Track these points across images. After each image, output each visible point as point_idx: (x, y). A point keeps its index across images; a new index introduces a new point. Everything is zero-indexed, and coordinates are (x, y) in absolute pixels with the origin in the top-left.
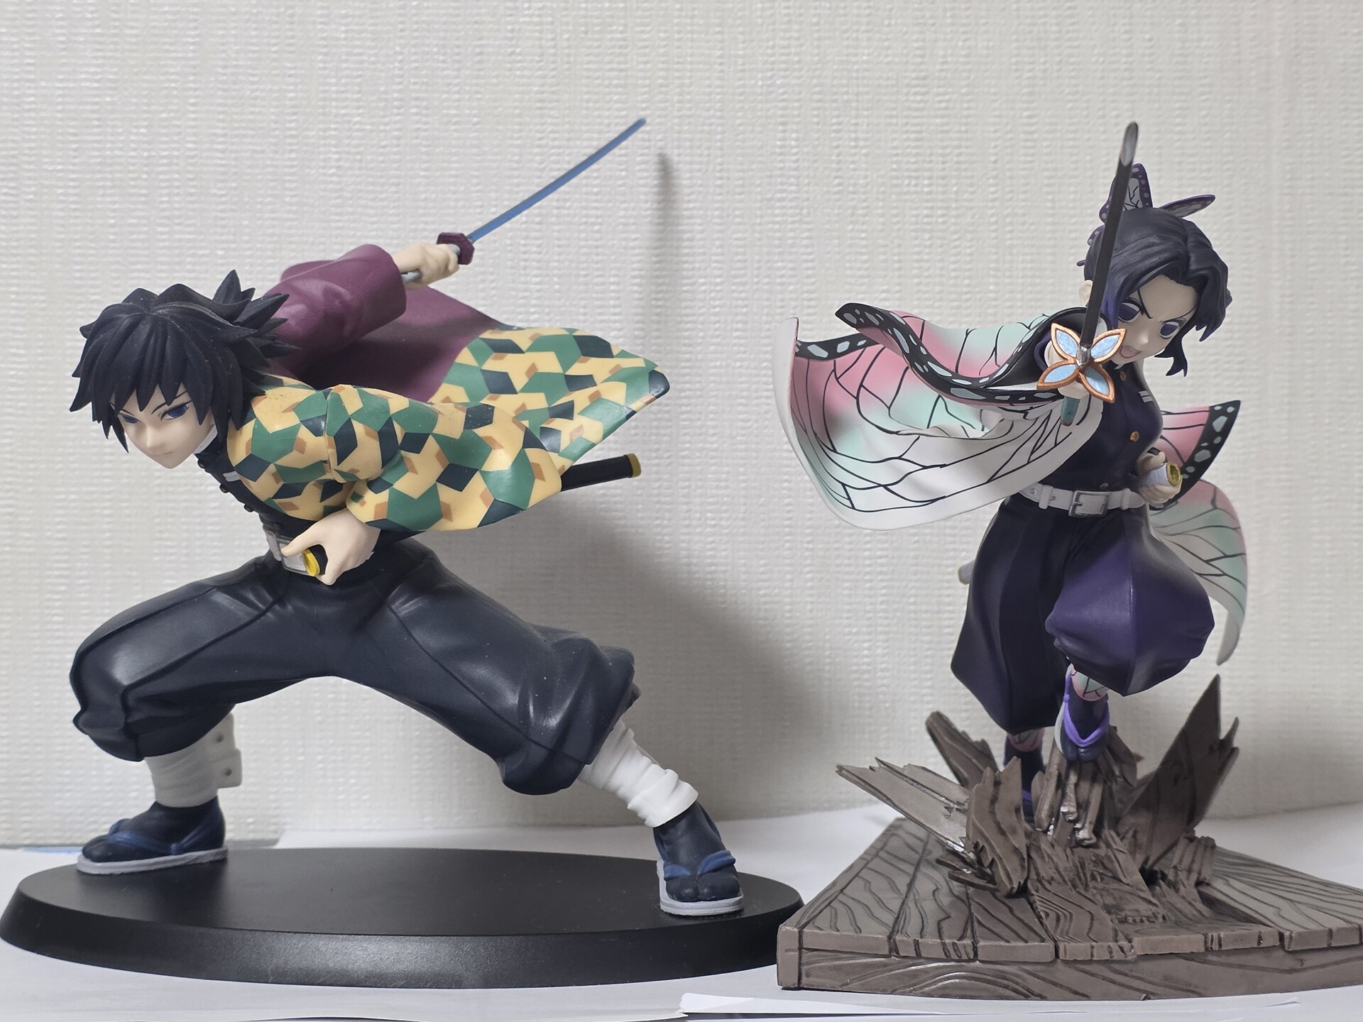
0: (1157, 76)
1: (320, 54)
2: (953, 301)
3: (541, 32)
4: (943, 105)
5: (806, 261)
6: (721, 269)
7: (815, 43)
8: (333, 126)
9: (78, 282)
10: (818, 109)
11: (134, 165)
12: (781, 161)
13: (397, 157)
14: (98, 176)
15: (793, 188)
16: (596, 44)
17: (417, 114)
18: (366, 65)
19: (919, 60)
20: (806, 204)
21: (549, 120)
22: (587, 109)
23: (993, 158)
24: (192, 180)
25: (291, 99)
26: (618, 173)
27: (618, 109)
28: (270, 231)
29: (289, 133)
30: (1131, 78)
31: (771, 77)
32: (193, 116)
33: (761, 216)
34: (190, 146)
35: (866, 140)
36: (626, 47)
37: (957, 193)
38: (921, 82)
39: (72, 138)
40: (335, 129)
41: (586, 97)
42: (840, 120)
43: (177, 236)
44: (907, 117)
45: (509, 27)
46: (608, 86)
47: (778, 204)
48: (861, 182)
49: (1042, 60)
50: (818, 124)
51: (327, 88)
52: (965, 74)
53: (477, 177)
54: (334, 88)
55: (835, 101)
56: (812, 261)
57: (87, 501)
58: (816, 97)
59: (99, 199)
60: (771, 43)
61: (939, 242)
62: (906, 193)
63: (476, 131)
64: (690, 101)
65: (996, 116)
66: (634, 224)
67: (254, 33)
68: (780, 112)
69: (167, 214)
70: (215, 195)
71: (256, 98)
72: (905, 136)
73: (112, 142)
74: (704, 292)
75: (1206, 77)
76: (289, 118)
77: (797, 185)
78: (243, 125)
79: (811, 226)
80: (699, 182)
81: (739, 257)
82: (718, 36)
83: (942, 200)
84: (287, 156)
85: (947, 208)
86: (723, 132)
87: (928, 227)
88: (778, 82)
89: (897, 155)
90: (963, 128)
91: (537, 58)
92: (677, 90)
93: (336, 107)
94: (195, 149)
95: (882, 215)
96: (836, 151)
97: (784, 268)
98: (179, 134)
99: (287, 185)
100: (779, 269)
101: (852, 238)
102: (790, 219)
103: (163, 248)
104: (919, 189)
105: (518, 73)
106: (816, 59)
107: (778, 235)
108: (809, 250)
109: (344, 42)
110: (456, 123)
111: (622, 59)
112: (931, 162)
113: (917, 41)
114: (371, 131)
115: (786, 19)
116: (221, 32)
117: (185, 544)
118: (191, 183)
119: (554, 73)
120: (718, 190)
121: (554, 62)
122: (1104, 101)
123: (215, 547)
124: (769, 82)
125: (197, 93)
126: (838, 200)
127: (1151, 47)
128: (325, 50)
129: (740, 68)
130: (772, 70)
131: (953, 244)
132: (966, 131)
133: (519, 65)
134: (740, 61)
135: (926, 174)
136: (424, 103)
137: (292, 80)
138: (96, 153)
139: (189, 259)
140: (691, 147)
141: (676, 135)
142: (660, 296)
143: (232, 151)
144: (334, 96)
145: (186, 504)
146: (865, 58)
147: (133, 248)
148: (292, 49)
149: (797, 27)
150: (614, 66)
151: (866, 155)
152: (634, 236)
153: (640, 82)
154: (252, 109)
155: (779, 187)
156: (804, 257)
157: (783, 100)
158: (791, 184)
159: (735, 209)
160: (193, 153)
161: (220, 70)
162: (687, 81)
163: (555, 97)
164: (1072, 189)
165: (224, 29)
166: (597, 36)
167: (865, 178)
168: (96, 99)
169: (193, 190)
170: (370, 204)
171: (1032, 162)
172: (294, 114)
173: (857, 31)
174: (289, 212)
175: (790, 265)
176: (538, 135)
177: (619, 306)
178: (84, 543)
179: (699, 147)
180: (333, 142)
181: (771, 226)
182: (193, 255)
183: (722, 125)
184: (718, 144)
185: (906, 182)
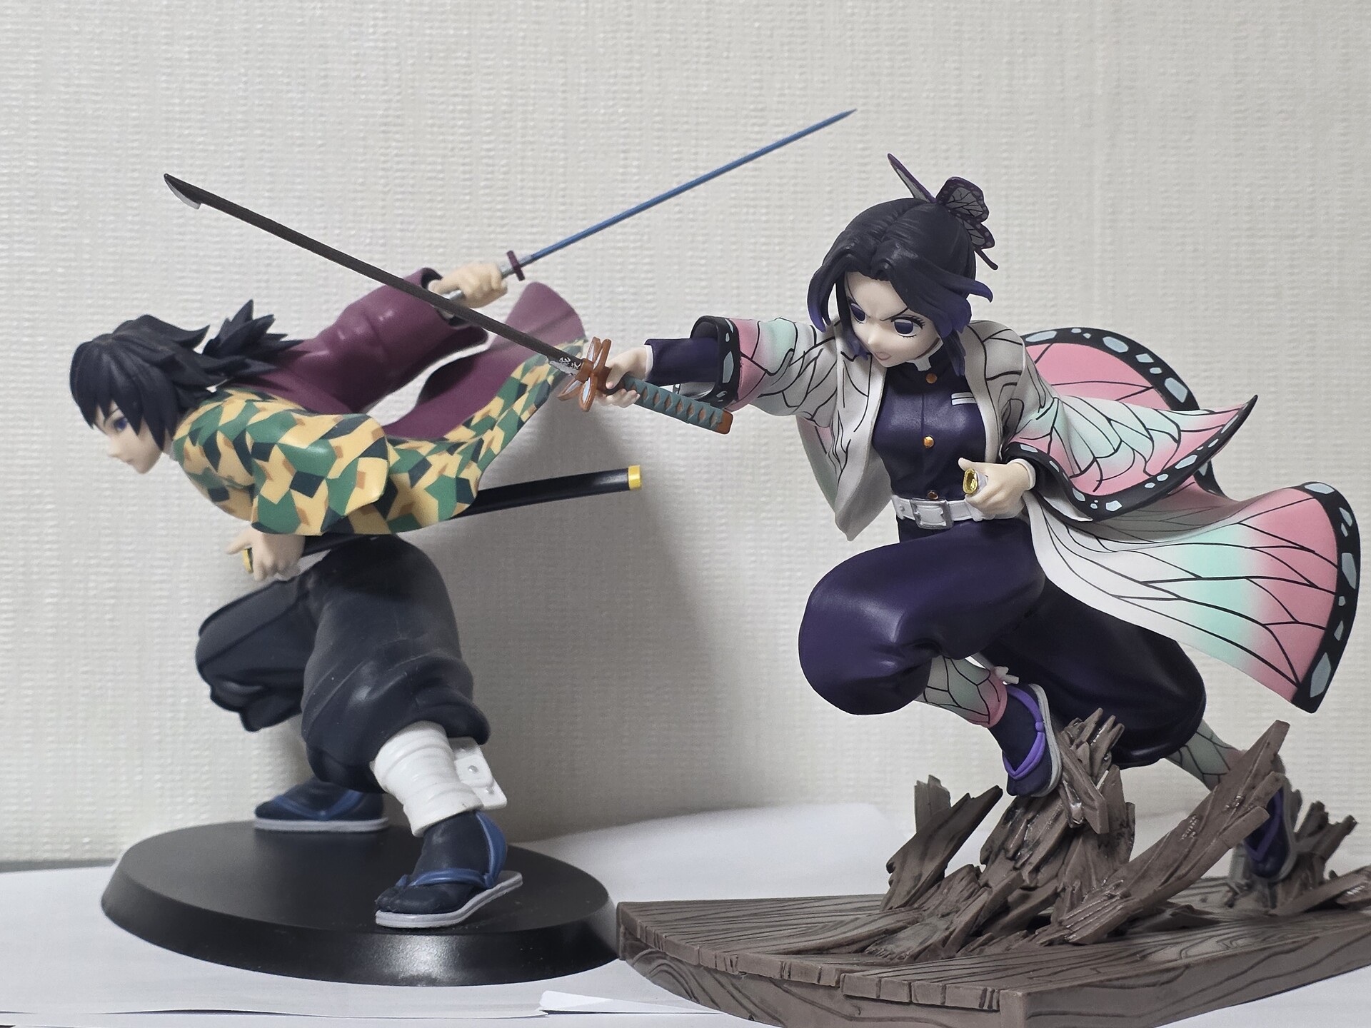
0: (986, 111)
1: (164, 74)
3: (386, 56)
5: (647, 286)
8: (176, 146)
10: (659, 138)
13: (241, 178)
16: (441, 70)
17: (261, 136)
18: (210, 86)
19: (757, 92)
20: (647, 230)
21: (394, 144)
22: (432, 133)
23: (828, 189)
25: (134, 119)
26: (461, 197)
27: (462, 134)
28: (111, 250)
29: (131, 152)
30: (960, 114)
31: (613, 106)
32: (35, 134)
34: (31, 163)
36: (471, 73)
37: (793, 221)
38: (759, 114)
40: (179, 149)
41: (430, 122)
42: (680, 148)
43: (17, 254)
45: (354, 52)
46: (453, 111)
48: (701, 209)
49: (876, 94)
50: (659, 152)
51: (170, 108)
53: (321, 199)
54: (177, 109)
55: (675, 130)
56: (653, 286)
58: (657, 126)
60: (613, 73)
61: (776, 269)
62: (746, 221)
63: (321, 153)
64: (533, 128)
65: (831, 148)
66: (478, 247)
67: (96, 53)
68: (622, 140)
69: (7, 231)
70: (56, 213)
71: (98, 117)
75: (1031, 114)
76: (131, 137)
78: (86, 143)
79: (652, 252)
81: (582, 282)
82: (561, 65)
83: (779, 229)
84: (129, 175)
85: (784, 236)
86: (566, 159)
87: (766, 255)
88: (620, 111)
89: (735, 184)
90: (800, 159)
91: (381, 82)
92: (521, 117)
93: (179, 127)
94: (37, 167)
95: (721, 243)
97: (625, 293)
98: (20, 152)
99: (130, 204)
100: (621, 294)
101: (692, 265)
102: (632, 245)
104: (757, 217)
105: (363, 97)
106: (657, 89)
107: (619, 260)
108: (650, 275)
109: (188, 63)
110: (300, 145)
111: (466, 85)
112: (768, 191)
113: (755, 73)
114: (216, 151)
115: (628, 49)
116: (63, 51)
117: (21, 562)
118: (32, 201)
119: (399, 97)
120: (561, 216)
121: (399, 87)
122: (934, 135)
123: (53, 566)
124: (611, 110)
125: (39, 111)
126: (679, 227)
127: (980, 84)
128: (169, 71)
129: (582, 96)
130: (613, 99)
133: (364, 89)
134: (582, 89)
135: (764, 203)
136: (268, 125)
137: (135, 99)
139: (28, 277)
140: (534, 173)
141: (519, 161)
143: (74, 170)
144: (178, 116)
145: (21, 523)
146: (705, 89)
148: (136, 69)
149: (637, 57)
150: (458, 91)
153: (484, 108)
154: (95, 128)
156: (645, 282)
157: (625, 129)
160: (34, 171)
161: (62, 89)
162: (531, 108)
163: (400, 121)
165: (68, 48)
166: (442, 62)
167: (705, 205)
169: (33, 208)
171: (865, 193)
172: (138, 133)
173: (697, 62)
174: (131, 230)
175: (632, 290)
176: (382, 158)
179: (542, 173)
180: (176, 162)
182: (34, 273)
183: (565, 152)
184: (561, 170)
185: (745, 210)
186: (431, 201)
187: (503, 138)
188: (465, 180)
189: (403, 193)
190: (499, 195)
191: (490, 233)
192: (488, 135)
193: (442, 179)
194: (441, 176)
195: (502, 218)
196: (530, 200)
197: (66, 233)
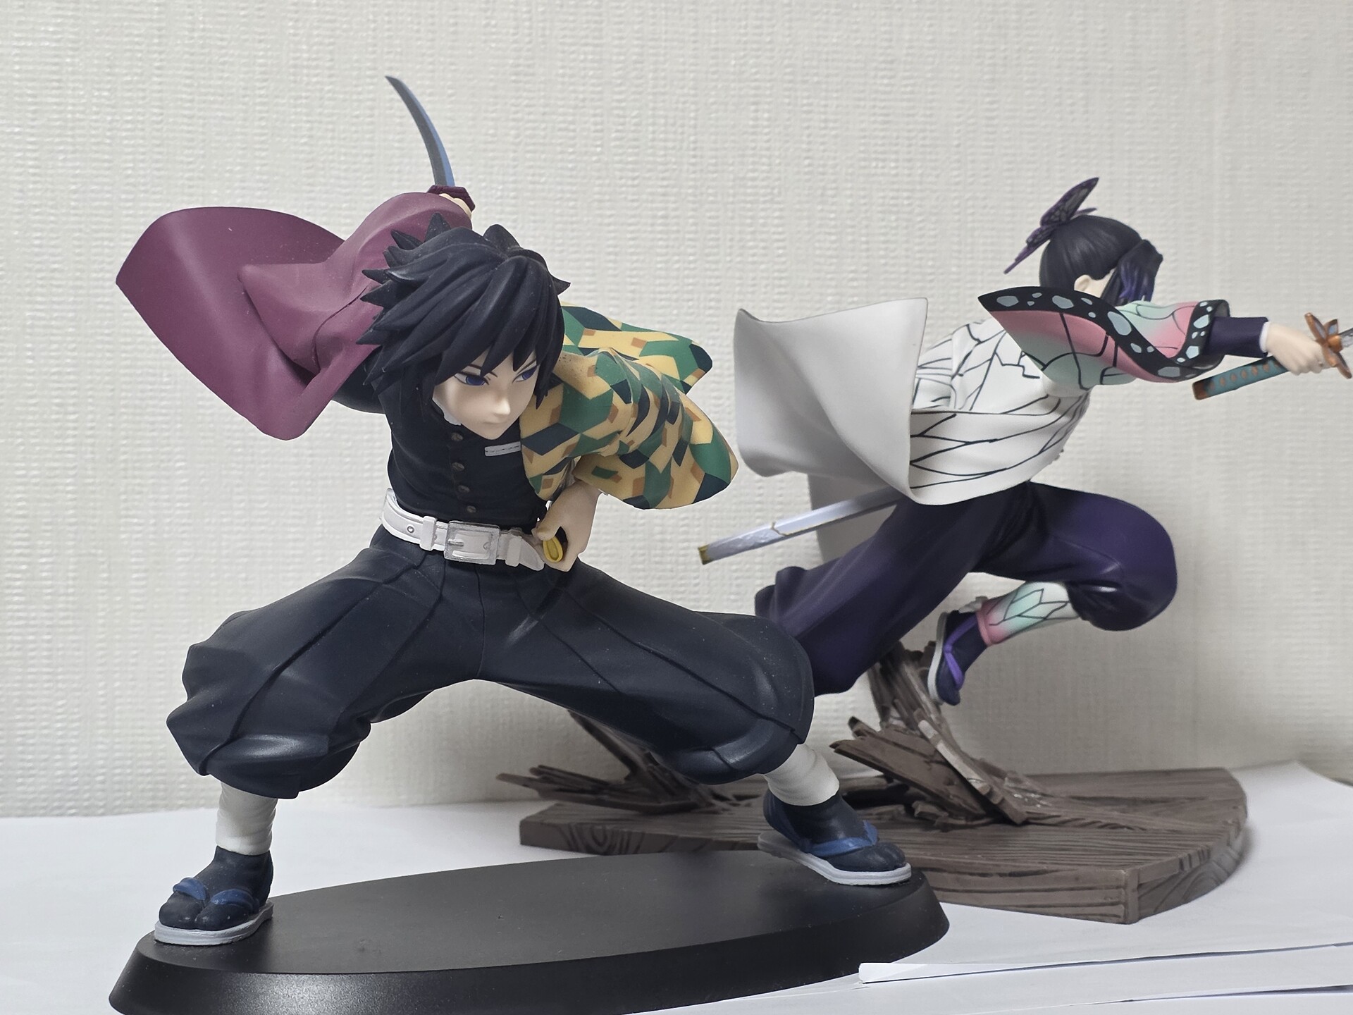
0: (1110, 66)
1: (291, 19)
2: (918, 281)
4: (909, 89)
5: (778, 240)
6: (694, 247)
7: (787, 24)
8: (304, 94)
9: (36, 250)
10: (789, 89)
11: (95, 129)
12: (753, 141)
13: (370, 127)
14: (57, 140)
15: (765, 168)
18: (338, 32)
19: (886, 44)
20: (777, 183)
21: (525, 94)
22: (563, 83)
23: (956, 142)
24: (158, 146)
25: (261, 65)
26: (593, 149)
27: (593, 85)
29: (258, 100)
30: (1085, 68)
31: (745, 56)
32: (159, 80)
33: (734, 195)
34: (156, 110)
35: (835, 121)
36: (602, 22)
37: (921, 175)
38: (888, 66)
39: (30, 100)
40: (306, 98)
41: (561, 71)
42: (810, 101)
44: (875, 99)
46: (582, 61)
47: (750, 183)
49: (1003, 47)
50: (789, 104)
51: (298, 55)
52: (930, 59)
54: (305, 55)
55: (805, 82)
56: (783, 240)
57: (50, 477)
58: (787, 77)
59: (60, 164)
60: (743, 23)
61: (905, 224)
62: (875, 175)
64: (665, 78)
65: (959, 102)
66: (609, 200)
68: (753, 92)
69: (132, 180)
70: (182, 162)
71: (224, 63)
72: (872, 119)
73: (73, 105)
74: (678, 269)
75: (1154, 69)
76: (258, 84)
77: (770, 165)
78: (212, 90)
79: (782, 206)
80: (673, 160)
81: (713, 236)
82: (692, 14)
83: (908, 183)
84: (256, 123)
85: (913, 191)
86: (697, 110)
87: (895, 209)
88: (751, 62)
89: (864, 137)
90: (928, 112)
91: (512, 31)
92: (652, 67)
93: (307, 75)
94: (162, 114)
95: (851, 196)
96: (807, 132)
97: (756, 247)
99: (257, 154)
100: (751, 248)
101: (821, 219)
102: (762, 199)
103: (127, 216)
104: (886, 171)
105: (493, 45)
106: (788, 40)
107: (750, 214)
108: (780, 229)
109: (315, 8)
110: (431, 94)
111: (597, 34)
112: (897, 145)
113: (885, 24)
114: (345, 100)
117: (152, 521)
118: (157, 149)
119: (529, 46)
120: (692, 168)
122: (1060, 89)
123: (184, 525)
124: (742, 61)
125: (163, 56)
126: (808, 180)
127: (1104, 38)
128: (296, 16)
129: (713, 46)
130: (744, 49)
131: (918, 226)
132: (931, 116)
133: (494, 37)
134: (713, 40)
135: (893, 157)
137: (263, 45)
138: (56, 116)
140: (665, 125)
141: (650, 113)
142: (634, 273)
143: (200, 117)
144: (305, 63)
145: (151, 481)
146: (835, 40)
147: (96, 215)
150: (590, 41)
151: (836, 136)
152: (609, 213)
153: (615, 58)
154: (220, 75)
155: (751, 167)
156: (776, 237)
157: (756, 80)
158: (763, 164)
159: (709, 187)
160: (159, 119)
161: (187, 33)
162: (662, 59)
164: (1030, 174)
166: (572, 10)
167: (835, 158)
168: (56, 60)
169: (159, 157)
170: (342, 174)
171: (992, 147)
172: (266, 80)
173: (827, 13)
175: (762, 244)
176: (513, 109)
177: (594, 283)
178: (45, 520)
179: (673, 125)
180: (304, 110)
181: (742, 205)
183: (695, 103)
184: (692, 122)
185: (874, 164)
186: (562, 152)
187: (633, 89)
188: (596, 131)
189: (534, 144)
190: (629, 147)
191: (622, 186)
192: (620, 85)
193: (574, 131)
194: (572, 127)
195: (633, 170)
196: (662, 153)
197: (191, 183)
